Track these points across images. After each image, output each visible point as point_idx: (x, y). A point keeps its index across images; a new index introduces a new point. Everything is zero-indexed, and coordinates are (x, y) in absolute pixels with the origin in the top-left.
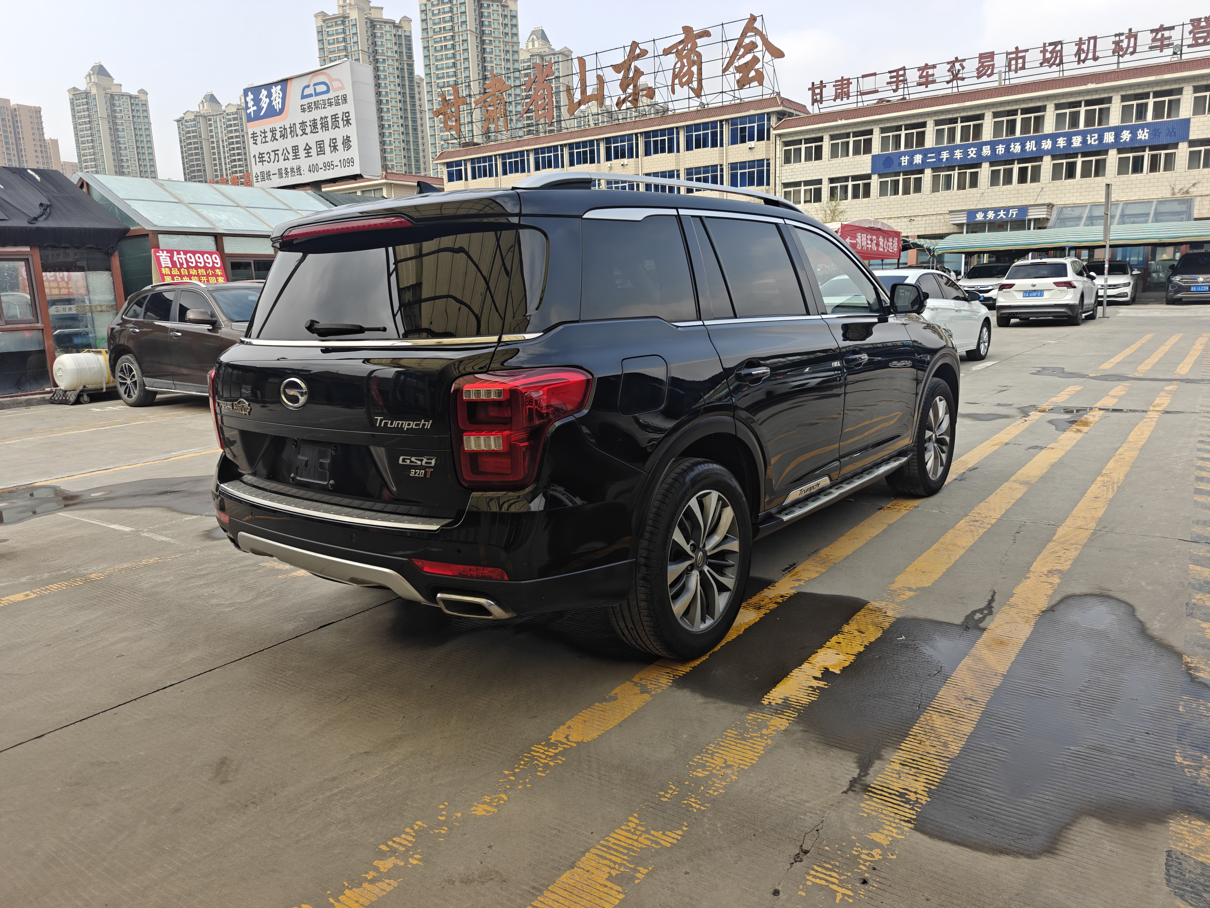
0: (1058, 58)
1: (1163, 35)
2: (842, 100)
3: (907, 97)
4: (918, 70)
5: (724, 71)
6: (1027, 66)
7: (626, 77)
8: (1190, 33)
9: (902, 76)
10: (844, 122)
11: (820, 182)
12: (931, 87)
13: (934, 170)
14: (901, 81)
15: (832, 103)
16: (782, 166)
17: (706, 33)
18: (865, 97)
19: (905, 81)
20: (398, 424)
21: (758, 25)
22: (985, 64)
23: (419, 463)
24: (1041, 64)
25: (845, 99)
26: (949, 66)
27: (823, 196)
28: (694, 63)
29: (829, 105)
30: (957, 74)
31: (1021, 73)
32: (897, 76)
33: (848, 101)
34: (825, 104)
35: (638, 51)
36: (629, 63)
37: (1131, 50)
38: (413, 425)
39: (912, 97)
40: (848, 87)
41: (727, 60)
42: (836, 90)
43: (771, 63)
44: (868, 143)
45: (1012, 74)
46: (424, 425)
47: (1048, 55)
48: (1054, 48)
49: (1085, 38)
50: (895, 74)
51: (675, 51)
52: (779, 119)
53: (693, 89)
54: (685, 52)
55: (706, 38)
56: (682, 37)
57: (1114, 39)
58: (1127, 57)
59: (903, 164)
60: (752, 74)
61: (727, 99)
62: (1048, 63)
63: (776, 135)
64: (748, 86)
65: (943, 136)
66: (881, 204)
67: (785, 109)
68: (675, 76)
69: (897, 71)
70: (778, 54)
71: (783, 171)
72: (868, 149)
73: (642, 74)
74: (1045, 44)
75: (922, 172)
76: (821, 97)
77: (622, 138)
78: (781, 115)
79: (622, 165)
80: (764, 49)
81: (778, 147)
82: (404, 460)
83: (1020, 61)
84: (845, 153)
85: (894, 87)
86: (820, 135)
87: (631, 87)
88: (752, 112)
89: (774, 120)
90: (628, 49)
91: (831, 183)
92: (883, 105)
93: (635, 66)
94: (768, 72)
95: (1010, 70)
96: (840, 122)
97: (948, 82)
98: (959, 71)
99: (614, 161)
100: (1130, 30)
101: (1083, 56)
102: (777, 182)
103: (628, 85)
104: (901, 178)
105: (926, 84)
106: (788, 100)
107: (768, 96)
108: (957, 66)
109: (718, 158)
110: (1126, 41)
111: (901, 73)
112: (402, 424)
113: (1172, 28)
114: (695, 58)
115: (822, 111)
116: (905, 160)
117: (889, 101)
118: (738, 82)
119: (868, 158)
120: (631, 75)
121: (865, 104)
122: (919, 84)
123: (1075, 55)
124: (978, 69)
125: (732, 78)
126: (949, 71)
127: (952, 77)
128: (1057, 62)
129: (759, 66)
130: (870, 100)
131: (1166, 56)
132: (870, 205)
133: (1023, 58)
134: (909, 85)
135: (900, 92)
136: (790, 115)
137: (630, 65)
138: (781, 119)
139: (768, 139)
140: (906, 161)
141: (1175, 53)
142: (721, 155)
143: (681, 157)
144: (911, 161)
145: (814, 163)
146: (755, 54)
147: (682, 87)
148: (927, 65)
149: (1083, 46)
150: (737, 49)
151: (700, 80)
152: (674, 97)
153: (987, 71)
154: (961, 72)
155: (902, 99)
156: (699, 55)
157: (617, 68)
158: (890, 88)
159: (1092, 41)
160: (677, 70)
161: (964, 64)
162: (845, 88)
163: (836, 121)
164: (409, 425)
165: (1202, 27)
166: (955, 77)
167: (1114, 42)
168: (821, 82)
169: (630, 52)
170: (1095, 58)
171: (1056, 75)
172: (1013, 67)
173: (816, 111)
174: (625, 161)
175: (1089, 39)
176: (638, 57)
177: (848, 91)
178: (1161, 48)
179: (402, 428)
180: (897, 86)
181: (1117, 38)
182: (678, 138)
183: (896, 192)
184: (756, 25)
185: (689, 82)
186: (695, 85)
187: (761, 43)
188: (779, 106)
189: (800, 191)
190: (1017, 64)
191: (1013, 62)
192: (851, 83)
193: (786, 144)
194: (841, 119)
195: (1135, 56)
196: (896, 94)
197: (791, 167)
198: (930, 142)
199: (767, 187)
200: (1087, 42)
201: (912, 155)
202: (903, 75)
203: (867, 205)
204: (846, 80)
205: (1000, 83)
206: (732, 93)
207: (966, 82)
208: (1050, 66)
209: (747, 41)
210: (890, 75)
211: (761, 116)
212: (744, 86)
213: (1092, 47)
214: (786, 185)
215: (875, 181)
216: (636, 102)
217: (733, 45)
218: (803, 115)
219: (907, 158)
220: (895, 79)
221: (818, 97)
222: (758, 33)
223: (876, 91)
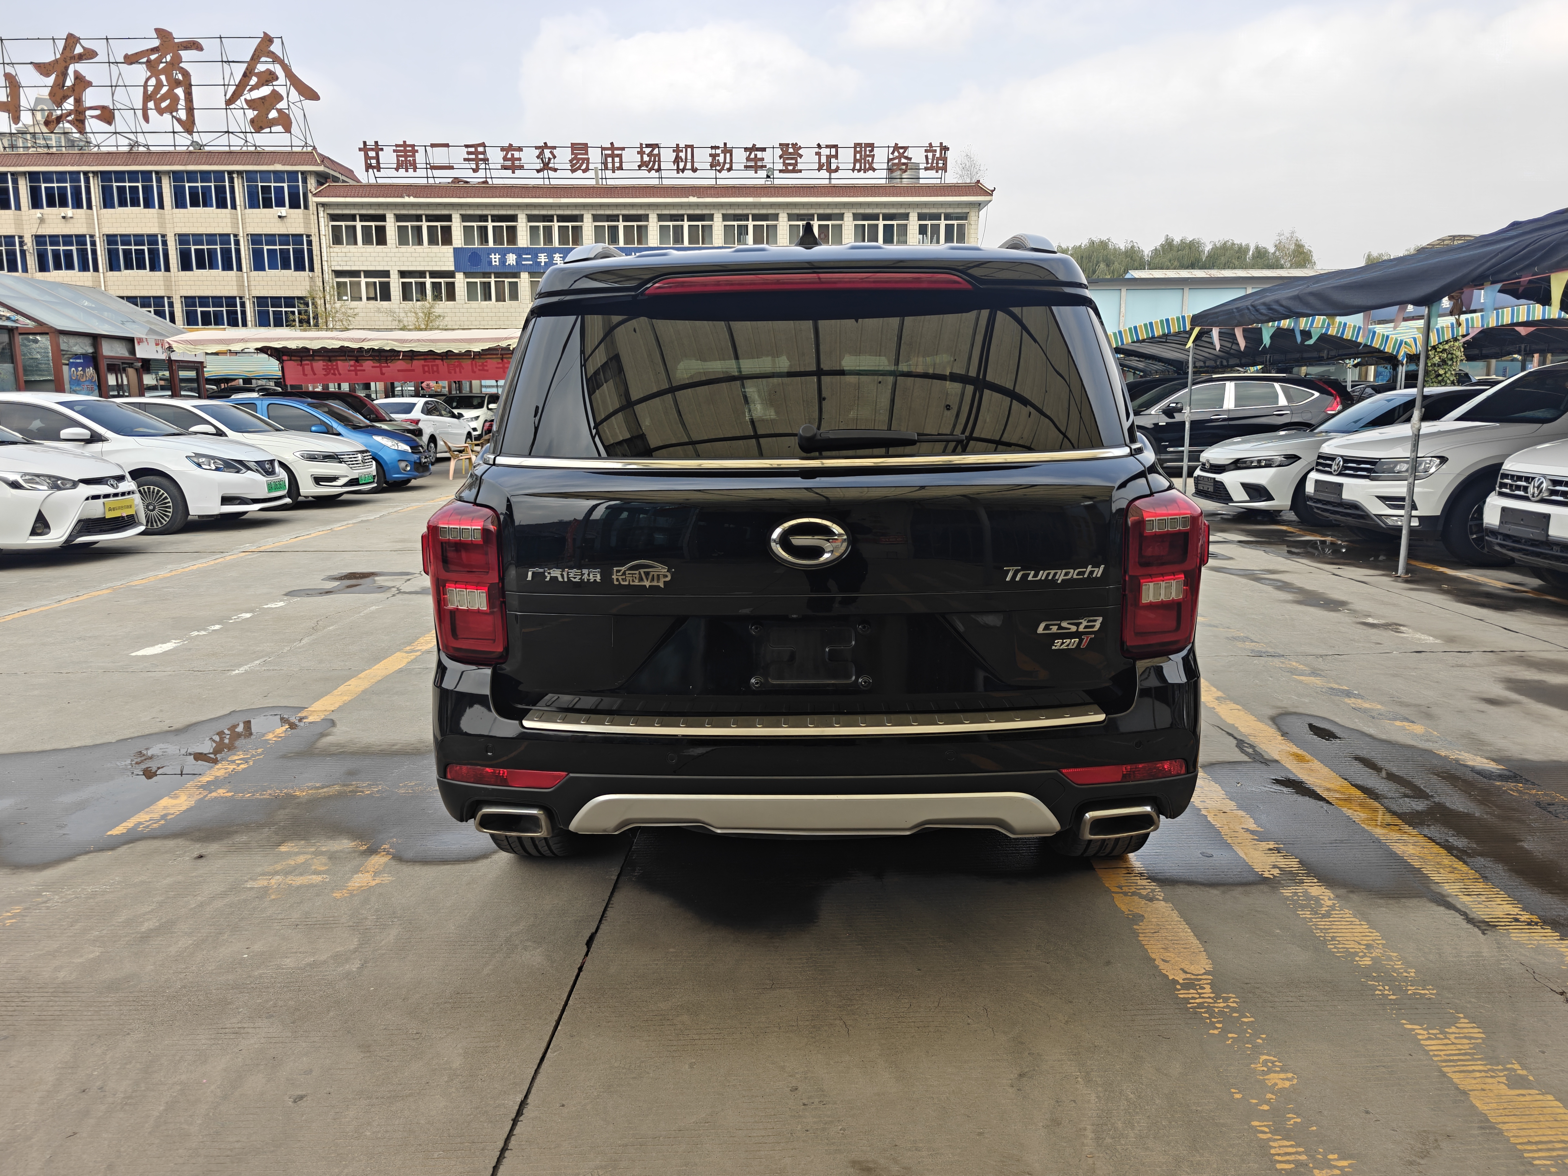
0: (657, 163)
1: (756, 155)
2: (407, 171)
3: (489, 181)
4: (502, 150)
5: (229, 102)
6: (625, 166)
7: (59, 84)
8: (781, 157)
9: (481, 153)
10: (412, 200)
11: (386, 274)
12: (518, 173)
13: (532, 274)
14: (481, 160)
15: (393, 173)
16: (330, 247)
17: (193, 45)
18: (437, 173)
19: (486, 160)
20: (1048, 574)
21: (275, 48)
22: (579, 156)
23: (1073, 629)
24: (639, 166)
25: (411, 171)
26: (537, 152)
27: (392, 293)
28: (178, 83)
29: (389, 175)
30: (549, 163)
31: (618, 173)
32: (476, 153)
33: (415, 174)
34: (383, 173)
35: (78, 50)
36: (64, 64)
37: (727, 166)
38: (1073, 574)
39: (496, 181)
40: (414, 156)
41: (231, 89)
42: (398, 156)
43: (299, 104)
44: (447, 231)
45: (609, 174)
46: (1092, 572)
47: (646, 158)
48: (652, 151)
49: (682, 145)
50: (472, 149)
51: (145, 60)
52: (320, 184)
53: (179, 120)
54: (162, 66)
55: (195, 51)
56: (156, 43)
57: (710, 151)
58: (724, 174)
59: (494, 263)
60: (273, 114)
61: (237, 143)
62: (647, 167)
63: (318, 204)
64: (268, 130)
65: (539, 235)
66: (471, 310)
67: (327, 170)
68: (147, 98)
69: (475, 146)
70: (310, 94)
71: (332, 254)
72: (447, 239)
73: (89, 84)
74: (641, 144)
75: (516, 275)
76: (378, 162)
77: (61, 176)
78: (322, 178)
79: (64, 217)
80: (288, 83)
81: (322, 220)
82: (1047, 627)
83: (617, 160)
84: (416, 240)
85: (474, 166)
86: (381, 212)
87: (71, 100)
88: (278, 167)
89: (312, 183)
90: (61, 44)
91: (402, 277)
92: (459, 187)
93: (76, 72)
94: (296, 115)
95: (606, 168)
96: (407, 200)
97: (538, 171)
98: (550, 159)
99: (47, 210)
100: (725, 144)
101: (681, 165)
102: (325, 268)
103: (65, 98)
104: (492, 280)
105: (513, 168)
106: (329, 159)
107: (299, 149)
108: (547, 153)
109: (229, 225)
110: (722, 155)
111: (480, 149)
112: (1055, 574)
113: (763, 149)
114: (180, 77)
115: (380, 181)
116: (495, 259)
117: (467, 182)
118: (252, 121)
119: (448, 251)
120: (69, 82)
121: (438, 181)
122: (505, 168)
123: (674, 162)
124: (571, 161)
125: (242, 116)
126: (538, 157)
127: (542, 165)
128: (656, 167)
129: (282, 105)
130: (443, 177)
131: (758, 179)
132: (457, 310)
133: (620, 156)
134: (491, 166)
135: (481, 173)
136: (336, 179)
137: (67, 68)
138: (322, 184)
139: (306, 207)
140: (497, 260)
141: (768, 177)
142: (235, 221)
143: (167, 217)
144: (503, 261)
145: (375, 249)
146: (276, 88)
147: (161, 115)
148: (511, 145)
149: (681, 154)
150: (246, 76)
151: (190, 110)
152: (146, 127)
153: (581, 165)
154: (552, 161)
155: (484, 182)
156: (186, 74)
157: (43, 69)
158: (468, 166)
159: (689, 150)
160: (150, 89)
161: (555, 151)
162: (410, 156)
163: (402, 197)
164: (1066, 574)
165: (791, 154)
166: (546, 166)
167: (711, 155)
168: (376, 143)
169: (65, 48)
170: (694, 170)
171: (656, 182)
172: (610, 166)
173: (372, 181)
174: (69, 211)
175: (687, 147)
176: (80, 58)
177: (414, 160)
178: (756, 168)
179: (1054, 580)
180: (477, 165)
181: (713, 152)
182: (160, 189)
183: (487, 297)
184: (273, 48)
185: (172, 109)
186: (182, 114)
187: (283, 74)
188: (318, 165)
189: (359, 283)
190: (613, 162)
191: (610, 160)
192: (417, 151)
193: (333, 217)
194: (409, 196)
195: (732, 174)
196: (476, 175)
197: (344, 250)
198: (523, 240)
199: (311, 274)
200: (684, 149)
201: (503, 254)
202: (484, 153)
203: (454, 310)
204: (410, 146)
205: (597, 182)
206: (241, 135)
207: (559, 174)
208: (649, 171)
209: (261, 68)
210: (466, 150)
211: (293, 175)
212: (262, 128)
213: (689, 157)
214: (338, 273)
215: (460, 281)
216: (80, 125)
217: (239, 71)
218: (352, 183)
219: (498, 256)
220: (473, 156)
221: (374, 162)
222: (276, 59)
223: (452, 168)
